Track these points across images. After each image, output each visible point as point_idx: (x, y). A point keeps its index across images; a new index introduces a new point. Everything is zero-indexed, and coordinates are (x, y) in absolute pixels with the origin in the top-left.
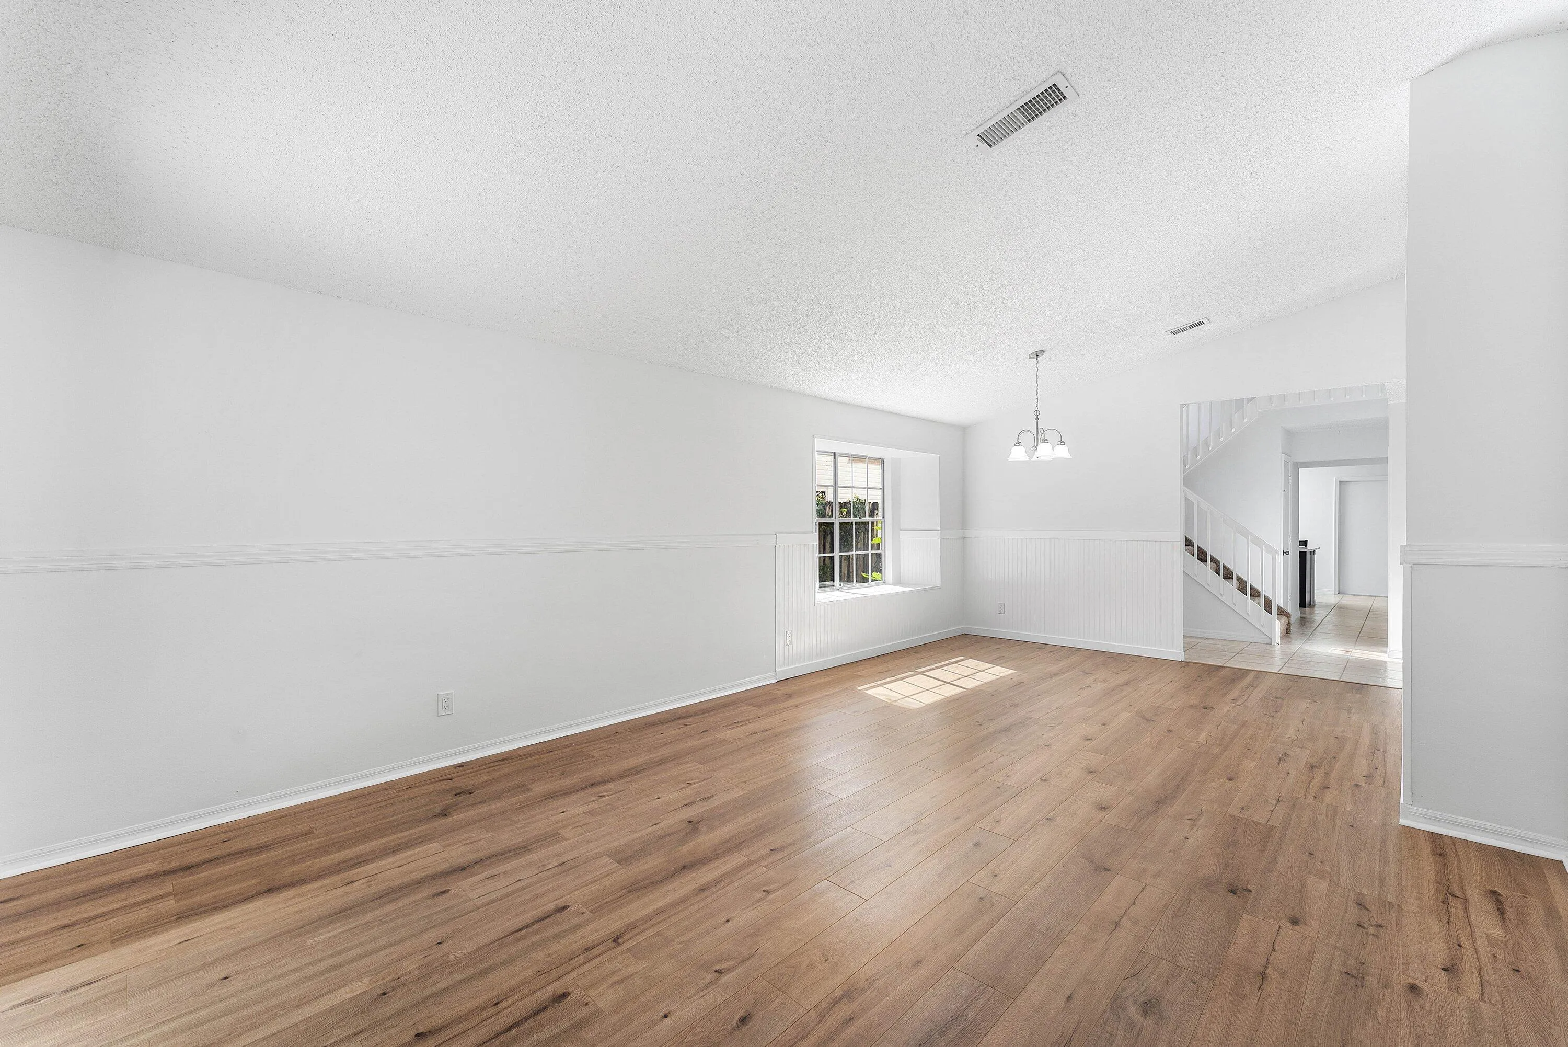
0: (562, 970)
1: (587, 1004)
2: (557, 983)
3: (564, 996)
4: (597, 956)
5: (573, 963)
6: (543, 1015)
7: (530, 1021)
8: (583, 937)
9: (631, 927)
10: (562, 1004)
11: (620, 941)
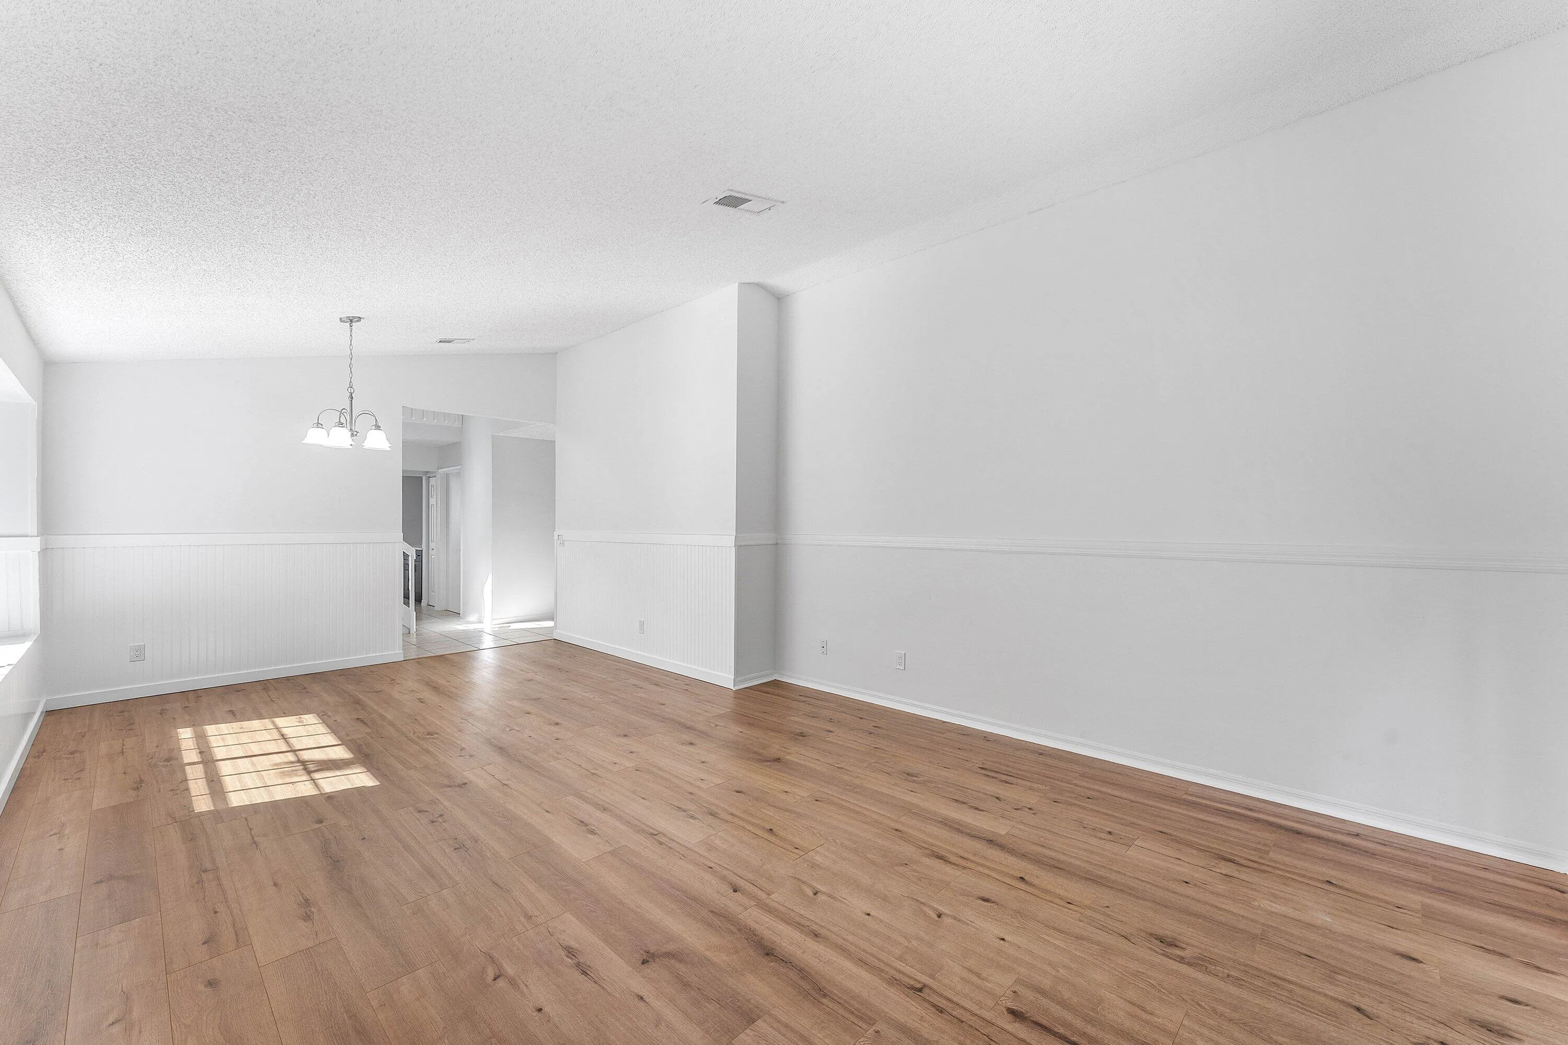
0: (978, 1024)
1: (1015, 992)
2: (998, 1023)
3: (1012, 1012)
4: (949, 1000)
5: (966, 1017)
6: (1044, 1022)
7: (1056, 1030)
8: (921, 1020)
9: (893, 982)
10: (1024, 1011)
11: (919, 986)
